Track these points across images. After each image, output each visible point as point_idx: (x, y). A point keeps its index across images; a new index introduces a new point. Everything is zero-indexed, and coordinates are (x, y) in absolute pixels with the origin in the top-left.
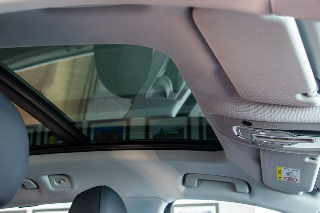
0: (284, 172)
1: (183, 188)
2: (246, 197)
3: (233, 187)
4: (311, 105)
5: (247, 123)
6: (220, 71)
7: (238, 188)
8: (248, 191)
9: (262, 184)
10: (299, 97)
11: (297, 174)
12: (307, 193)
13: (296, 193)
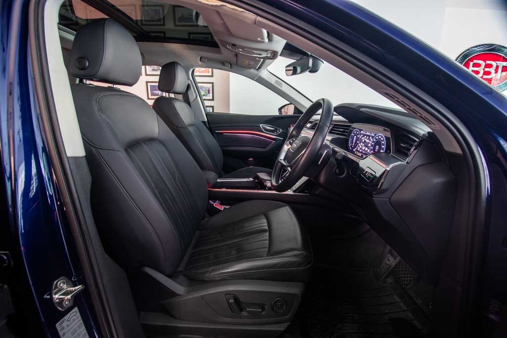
0: (247, 62)
1: (200, 63)
2: (229, 69)
3: (223, 64)
4: (263, 42)
5: (234, 45)
6: (224, 24)
7: (226, 64)
8: (230, 66)
9: (237, 64)
10: (259, 39)
11: (252, 63)
12: (255, 69)
13: (251, 69)
